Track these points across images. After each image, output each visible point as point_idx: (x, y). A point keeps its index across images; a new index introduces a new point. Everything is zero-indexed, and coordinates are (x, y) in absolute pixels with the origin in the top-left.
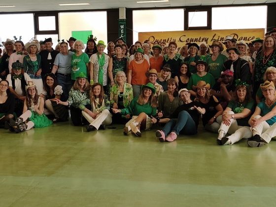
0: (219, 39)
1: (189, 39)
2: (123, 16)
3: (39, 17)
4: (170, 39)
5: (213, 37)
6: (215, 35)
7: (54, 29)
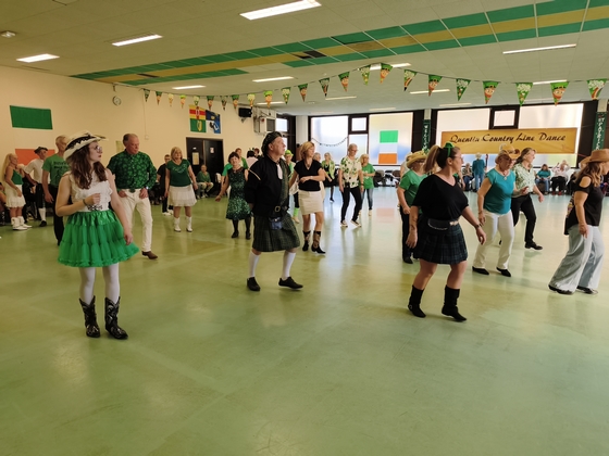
0: (526, 139)
1: (492, 138)
2: (428, 116)
3: (353, 119)
4: (473, 138)
5: (519, 136)
6: (521, 134)
7: (364, 129)
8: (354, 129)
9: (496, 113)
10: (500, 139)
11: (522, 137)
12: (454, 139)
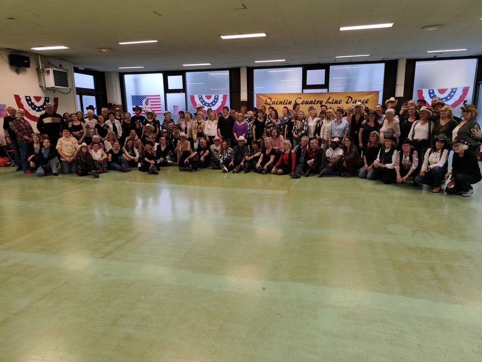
0: (334, 102)
1: (304, 101)
3: (168, 77)
4: (286, 101)
5: (328, 100)
6: (330, 98)
7: (181, 87)
8: (170, 88)
9: (309, 72)
10: (311, 103)
11: (330, 101)
12: (269, 101)
